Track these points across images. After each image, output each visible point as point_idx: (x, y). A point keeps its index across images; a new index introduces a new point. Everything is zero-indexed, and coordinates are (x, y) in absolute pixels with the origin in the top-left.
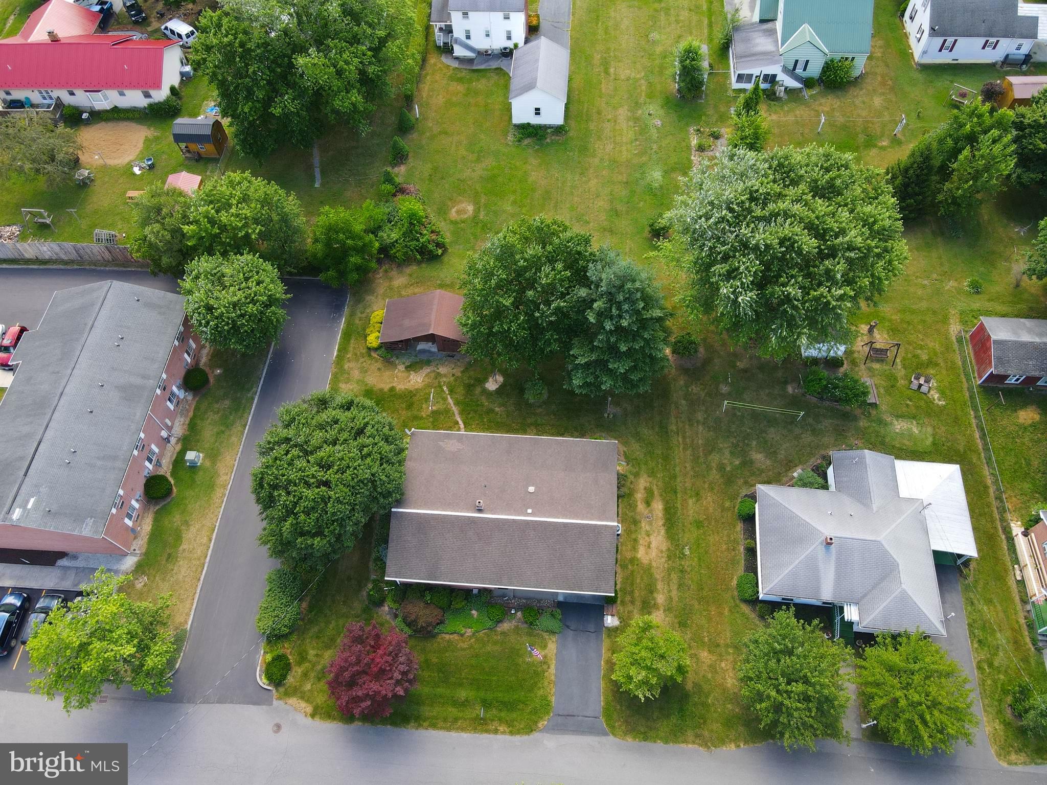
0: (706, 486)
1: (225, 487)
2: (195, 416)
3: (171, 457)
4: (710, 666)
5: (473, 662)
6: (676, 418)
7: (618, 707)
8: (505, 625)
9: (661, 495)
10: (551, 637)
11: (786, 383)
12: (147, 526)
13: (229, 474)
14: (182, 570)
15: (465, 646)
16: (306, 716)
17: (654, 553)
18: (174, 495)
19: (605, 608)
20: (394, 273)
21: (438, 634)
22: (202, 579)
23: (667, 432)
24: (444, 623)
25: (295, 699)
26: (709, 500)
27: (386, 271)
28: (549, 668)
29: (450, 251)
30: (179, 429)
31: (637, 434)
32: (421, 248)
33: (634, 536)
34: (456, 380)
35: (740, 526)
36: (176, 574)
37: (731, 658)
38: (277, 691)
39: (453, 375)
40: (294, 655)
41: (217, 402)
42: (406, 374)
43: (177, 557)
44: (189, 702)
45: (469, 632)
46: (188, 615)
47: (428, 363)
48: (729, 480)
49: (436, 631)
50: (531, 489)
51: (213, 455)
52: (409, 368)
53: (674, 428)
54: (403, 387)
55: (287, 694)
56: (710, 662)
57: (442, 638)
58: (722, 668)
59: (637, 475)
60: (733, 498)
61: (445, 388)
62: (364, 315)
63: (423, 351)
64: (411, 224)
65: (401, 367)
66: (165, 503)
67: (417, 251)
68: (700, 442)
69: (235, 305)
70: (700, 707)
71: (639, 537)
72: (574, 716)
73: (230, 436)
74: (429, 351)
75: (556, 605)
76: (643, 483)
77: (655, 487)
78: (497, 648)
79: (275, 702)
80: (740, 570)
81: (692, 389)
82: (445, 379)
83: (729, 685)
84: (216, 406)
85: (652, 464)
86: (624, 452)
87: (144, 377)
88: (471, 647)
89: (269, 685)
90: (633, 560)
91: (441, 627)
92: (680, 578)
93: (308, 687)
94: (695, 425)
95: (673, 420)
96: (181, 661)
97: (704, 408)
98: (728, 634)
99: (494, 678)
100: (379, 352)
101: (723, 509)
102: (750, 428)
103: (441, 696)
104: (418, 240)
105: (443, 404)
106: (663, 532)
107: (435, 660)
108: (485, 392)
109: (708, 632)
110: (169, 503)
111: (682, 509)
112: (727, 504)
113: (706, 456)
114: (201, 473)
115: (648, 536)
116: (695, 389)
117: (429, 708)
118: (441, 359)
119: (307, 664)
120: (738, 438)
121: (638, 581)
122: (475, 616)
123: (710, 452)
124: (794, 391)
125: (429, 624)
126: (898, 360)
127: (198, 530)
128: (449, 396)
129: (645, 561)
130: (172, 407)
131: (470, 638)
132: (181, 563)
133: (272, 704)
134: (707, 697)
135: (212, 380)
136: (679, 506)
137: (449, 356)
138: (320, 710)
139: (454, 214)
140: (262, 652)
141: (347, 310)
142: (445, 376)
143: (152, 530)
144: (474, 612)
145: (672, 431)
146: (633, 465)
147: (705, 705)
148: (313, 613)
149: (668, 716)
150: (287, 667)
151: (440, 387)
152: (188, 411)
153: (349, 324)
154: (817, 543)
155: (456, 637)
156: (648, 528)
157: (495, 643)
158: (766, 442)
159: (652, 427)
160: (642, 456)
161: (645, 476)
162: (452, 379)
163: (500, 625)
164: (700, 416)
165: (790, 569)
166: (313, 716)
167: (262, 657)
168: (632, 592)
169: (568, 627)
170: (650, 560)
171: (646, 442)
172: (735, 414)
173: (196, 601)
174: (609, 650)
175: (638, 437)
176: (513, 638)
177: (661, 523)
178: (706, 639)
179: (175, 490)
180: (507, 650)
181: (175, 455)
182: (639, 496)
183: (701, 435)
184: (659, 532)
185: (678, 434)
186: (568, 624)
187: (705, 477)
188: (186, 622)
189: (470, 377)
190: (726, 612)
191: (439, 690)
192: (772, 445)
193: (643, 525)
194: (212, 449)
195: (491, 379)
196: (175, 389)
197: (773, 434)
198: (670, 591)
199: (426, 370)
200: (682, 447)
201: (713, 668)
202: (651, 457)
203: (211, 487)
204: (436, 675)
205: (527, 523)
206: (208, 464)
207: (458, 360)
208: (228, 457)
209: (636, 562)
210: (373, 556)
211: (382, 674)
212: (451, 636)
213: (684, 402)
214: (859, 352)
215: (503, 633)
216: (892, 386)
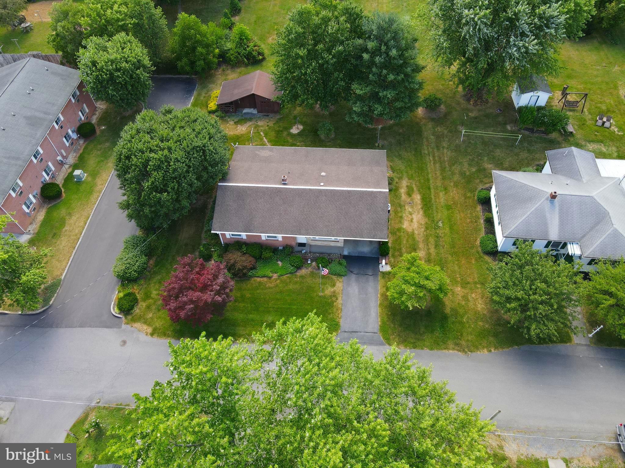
0: (452, 184)
1: (100, 192)
2: (84, 152)
3: (64, 176)
4: (463, 297)
5: (278, 296)
6: (427, 146)
7: (392, 326)
8: (303, 271)
9: (419, 190)
10: (338, 278)
11: (505, 124)
12: (41, 216)
13: (104, 185)
14: (63, 242)
15: (272, 285)
16: (147, 335)
17: (415, 225)
18: (63, 198)
19: (380, 259)
20: (229, 72)
21: (251, 277)
22: (76, 247)
23: (421, 154)
24: (256, 269)
25: (139, 324)
26: (455, 194)
27: (223, 70)
28: (337, 299)
29: (267, 59)
30: (71, 159)
31: (400, 155)
32: (248, 55)
33: (400, 215)
34: (269, 128)
35: (479, 208)
36: (58, 245)
37: (479, 291)
38: (126, 318)
39: (268, 126)
40: (141, 294)
41: (100, 144)
42: (235, 126)
43: (60, 235)
44: (57, 327)
45: (275, 276)
46: (64, 270)
47: (250, 120)
48: (469, 180)
49: (250, 274)
50: (323, 174)
51: (94, 175)
52: (236, 123)
53: (426, 152)
54: (232, 133)
55: (134, 320)
56: (463, 294)
57: (254, 281)
58: (473, 298)
59: (400, 178)
60: (472, 191)
61: (262, 133)
62: (207, 95)
63: (248, 113)
64: (241, 39)
65: (232, 123)
66: (56, 203)
67: (245, 57)
68: (446, 159)
69: (112, 62)
70: (457, 325)
71: (404, 215)
72: (357, 332)
73: (107, 163)
74: (251, 114)
75: (342, 257)
76: (404, 183)
77: (414, 186)
78: (297, 286)
79: (124, 326)
80: (482, 233)
81: (438, 129)
82: (262, 128)
83: (479, 309)
84: (99, 146)
85: (410, 172)
86: (390, 165)
87: (46, 113)
88: (277, 286)
89: (119, 314)
90: (399, 230)
91: (253, 272)
92: (436, 241)
93: (150, 315)
94: (441, 149)
95: (425, 147)
96: (55, 300)
97: (447, 139)
98: (476, 275)
99: (294, 307)
100: (216, 114)
101: (466, 198)
102: (482, 150)
103: (252, 320)
104: (245, 49)
105: (260, 142)
106: (421, 212)
107: (248, 295)
108: (291, 135)
109: (460, 274)
110: (59, 203)
111: (435, 199)
112: (469, 195)
113: (450, 166)
114: (84, 186)
115: (411, 214)
116: (439, 129)
117: (243, 328)
118: (259, 117)
119: (151, 300)
120: (473, 156)
121: (405, 242)
122: (280, 265)
123: (454, 165)
124: (512, 128)
125: (245, 267)
126: (585, 110)
127: (78, 218)
128: (264, 138)
129: (410, 230)
130: (67, 144)
131: (276, 280)
132: (62, 239)
133: (121, 328)
134: (462, 317)
135: (98, 132)
136: (433, 197)
137: (265, 115)
138: (158, 330)
139: (271, 40)
140: (117, 292)
141: (195, 93)
142: (262, 126)
143: (44, 219)
144: (279, 263)
145: (424, 154)
146: (397, 173)
147: (461, 323)
148: (158, 267)
149: (432, 332)
150: (135, 301)
151: (259, 133)
152: (79, 150)
153: (196, 100)
154: (543, 199)
155: (265, 279)
156: (410, 210)
157: (296, 283)
158: (494, 158)
159: (410, 152)
160: (403, 168)
161: (407, 179)
162: (267, 128)
163: (299, 271)
164: (445, 144)
165: (523, 218)
166: (152, 335)
167: (117, 294)
168: (400, 249)
169: (352, 272)
170: (413, 230)
171: (406, 160)
172: (470, 142)
173: (70, 260)
174: (384, 287)
175: (400, 157)
176: (309, 280)
177: (420, 207)
178: (459, 279)
179: (64, 195)
180: (304, 288)
181: (67, 175)
182: (403, 191)
183: (447, 154)
184: (418, 212)
185: (429, 155)
186: (351, 270)
187: (451, 179)
188: (61, 274)
189: (279, 127)
190: (473, 261)
191: (251, 316)
192: (498, 159)
193: (407, 208)
194: (94, 171)
195: (294, 127)
196: (70, 132)
197: (498, 153)
198: (428, 249)
199: (249, 124)
200: (432, 162)
201: (465, 298)
202: (410, 168)
203: (90, 192)
204: (249, 305)
205: (320, 191)
206: (90, 179)
207: (272, 118)
208: (104, 175)
209: (402, 231)
210: (205, 229)
211: (205, 288)
212: (261, 279)
213: (432, 137)
214: (556, 106)
215: (302, 277)
216: (583, 124)
